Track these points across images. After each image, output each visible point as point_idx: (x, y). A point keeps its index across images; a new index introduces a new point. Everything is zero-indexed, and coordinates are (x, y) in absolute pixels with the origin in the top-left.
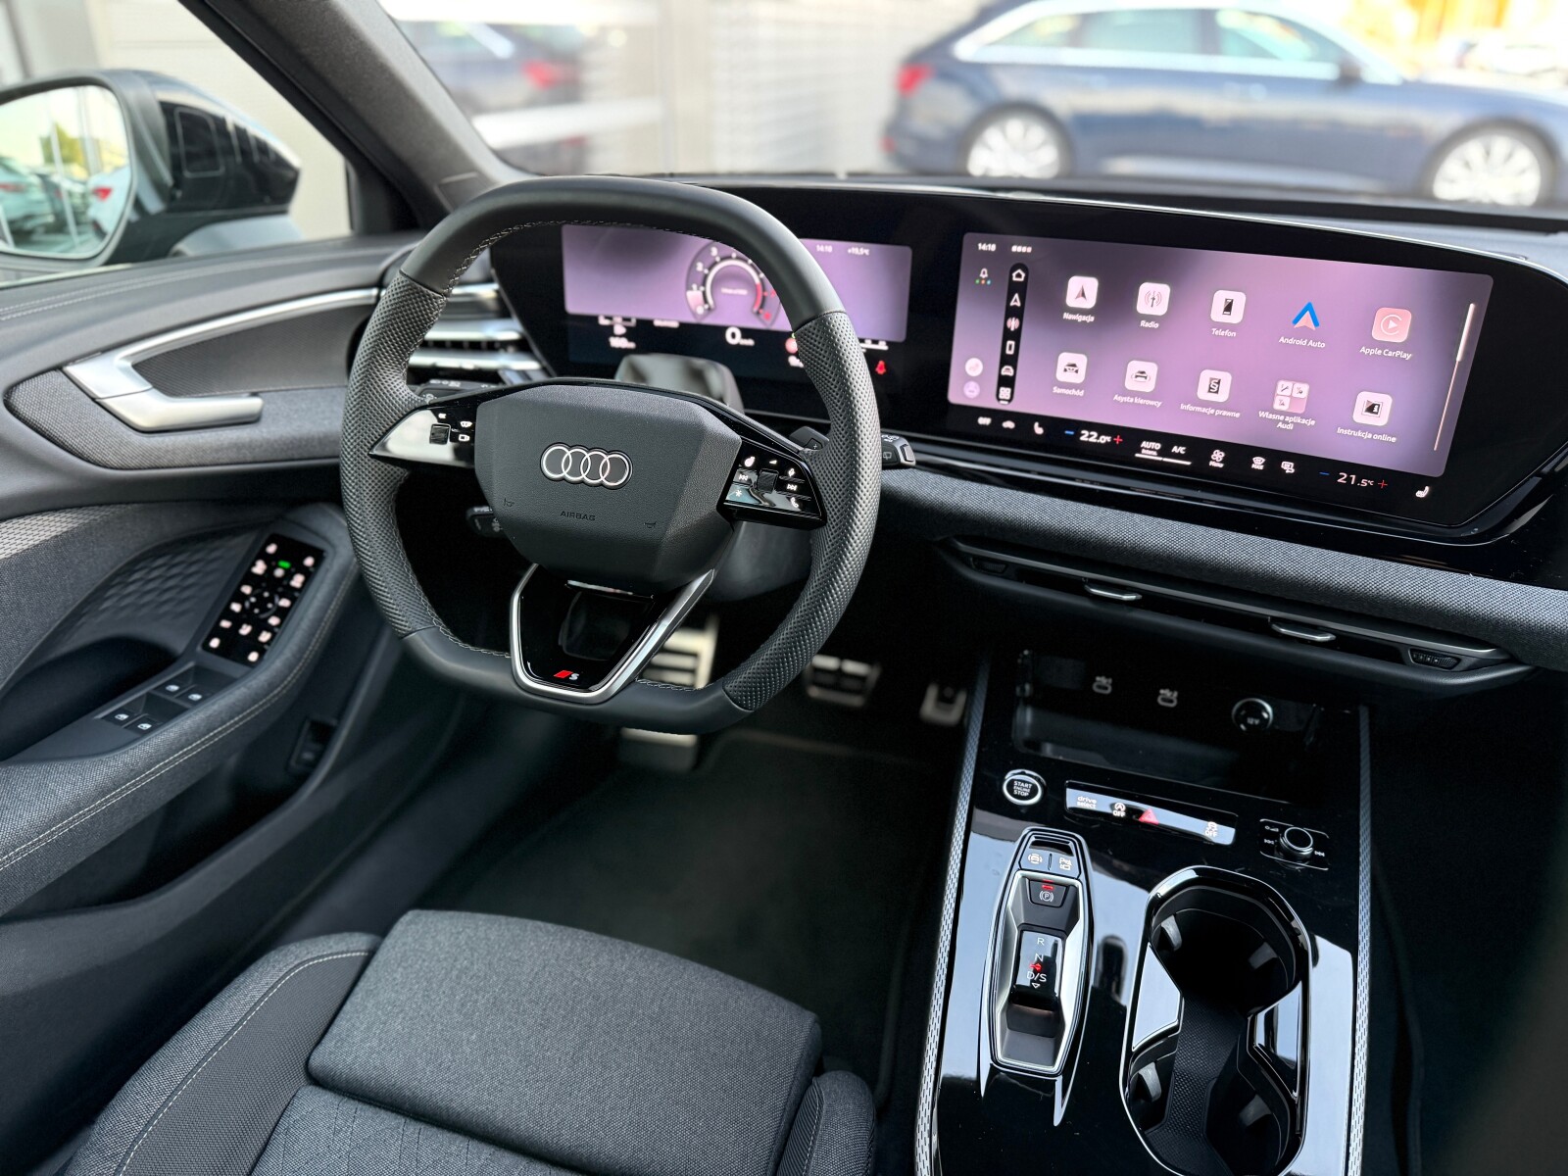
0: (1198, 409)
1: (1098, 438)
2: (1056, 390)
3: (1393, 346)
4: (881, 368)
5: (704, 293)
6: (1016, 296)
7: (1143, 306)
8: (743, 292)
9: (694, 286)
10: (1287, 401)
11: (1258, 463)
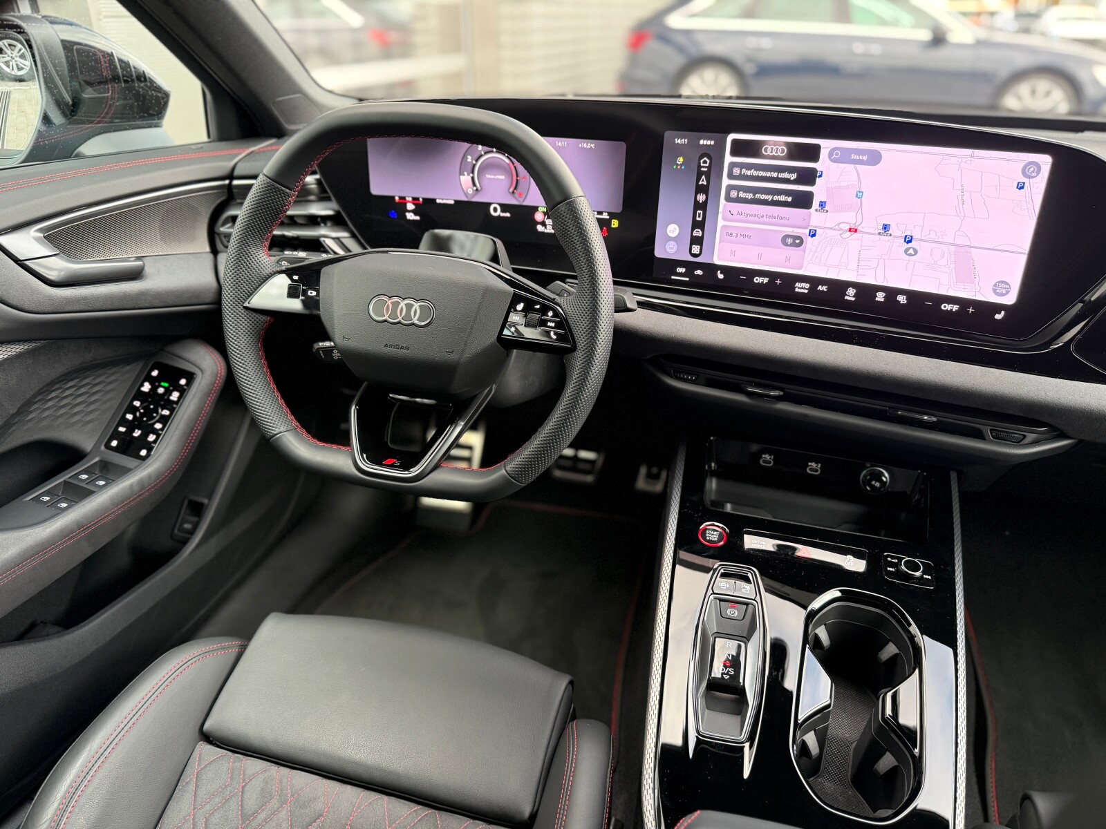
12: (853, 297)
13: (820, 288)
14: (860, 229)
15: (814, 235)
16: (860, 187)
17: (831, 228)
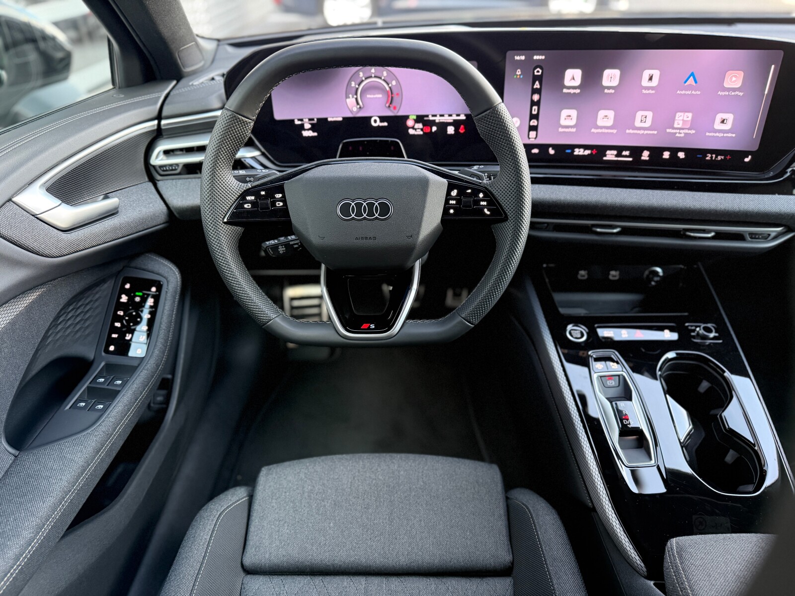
0: (636, 131)
1: (584, 152)
2: (561, 130)
3: (734, 90)
4: (462, 130)
5: (356, 99)
6: (537, 83)
7: (605, 82)
8: (380, 96)
9: (351, 96)
10: (681, 123)
11: (666, 155)
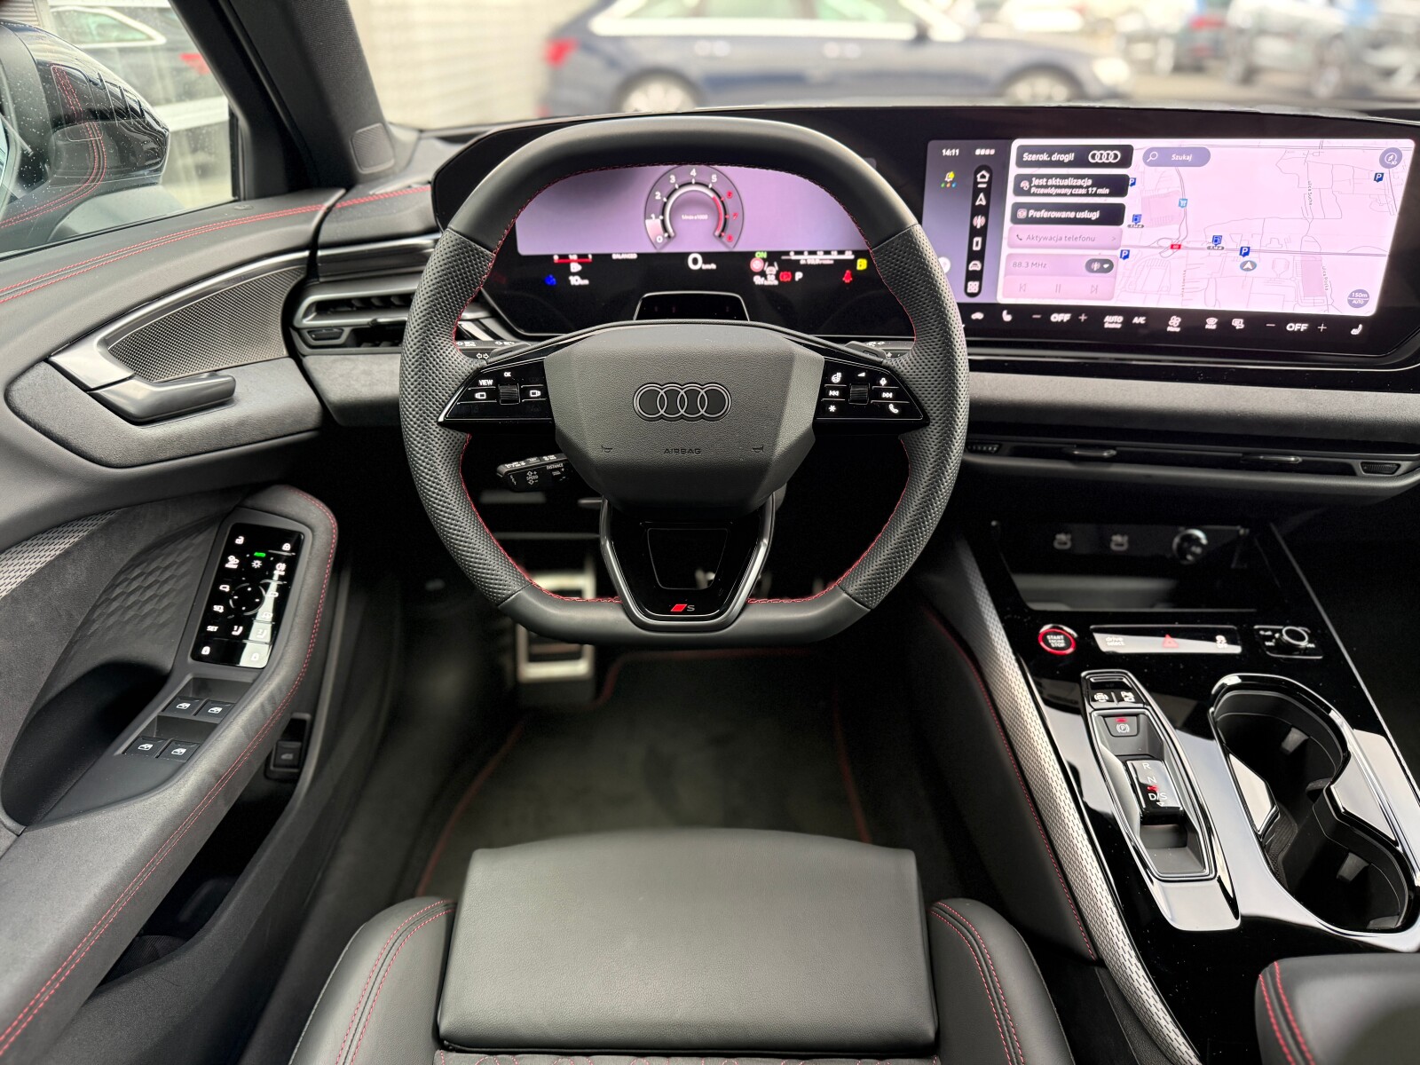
12: (1178, 327)
13: (1136, 320)
14: (1184, 244)
15: (1126, 257)
16: (1184, 193)
17: (1149, 247)
